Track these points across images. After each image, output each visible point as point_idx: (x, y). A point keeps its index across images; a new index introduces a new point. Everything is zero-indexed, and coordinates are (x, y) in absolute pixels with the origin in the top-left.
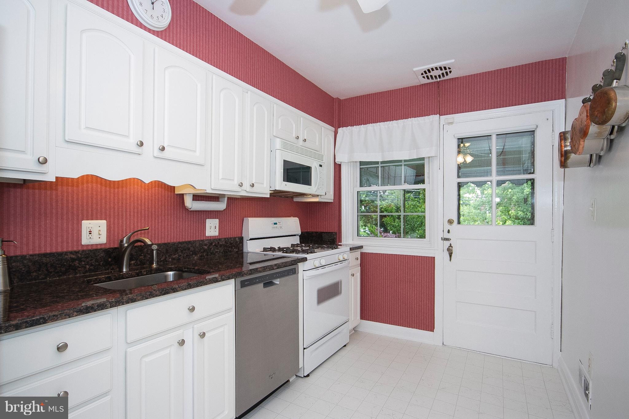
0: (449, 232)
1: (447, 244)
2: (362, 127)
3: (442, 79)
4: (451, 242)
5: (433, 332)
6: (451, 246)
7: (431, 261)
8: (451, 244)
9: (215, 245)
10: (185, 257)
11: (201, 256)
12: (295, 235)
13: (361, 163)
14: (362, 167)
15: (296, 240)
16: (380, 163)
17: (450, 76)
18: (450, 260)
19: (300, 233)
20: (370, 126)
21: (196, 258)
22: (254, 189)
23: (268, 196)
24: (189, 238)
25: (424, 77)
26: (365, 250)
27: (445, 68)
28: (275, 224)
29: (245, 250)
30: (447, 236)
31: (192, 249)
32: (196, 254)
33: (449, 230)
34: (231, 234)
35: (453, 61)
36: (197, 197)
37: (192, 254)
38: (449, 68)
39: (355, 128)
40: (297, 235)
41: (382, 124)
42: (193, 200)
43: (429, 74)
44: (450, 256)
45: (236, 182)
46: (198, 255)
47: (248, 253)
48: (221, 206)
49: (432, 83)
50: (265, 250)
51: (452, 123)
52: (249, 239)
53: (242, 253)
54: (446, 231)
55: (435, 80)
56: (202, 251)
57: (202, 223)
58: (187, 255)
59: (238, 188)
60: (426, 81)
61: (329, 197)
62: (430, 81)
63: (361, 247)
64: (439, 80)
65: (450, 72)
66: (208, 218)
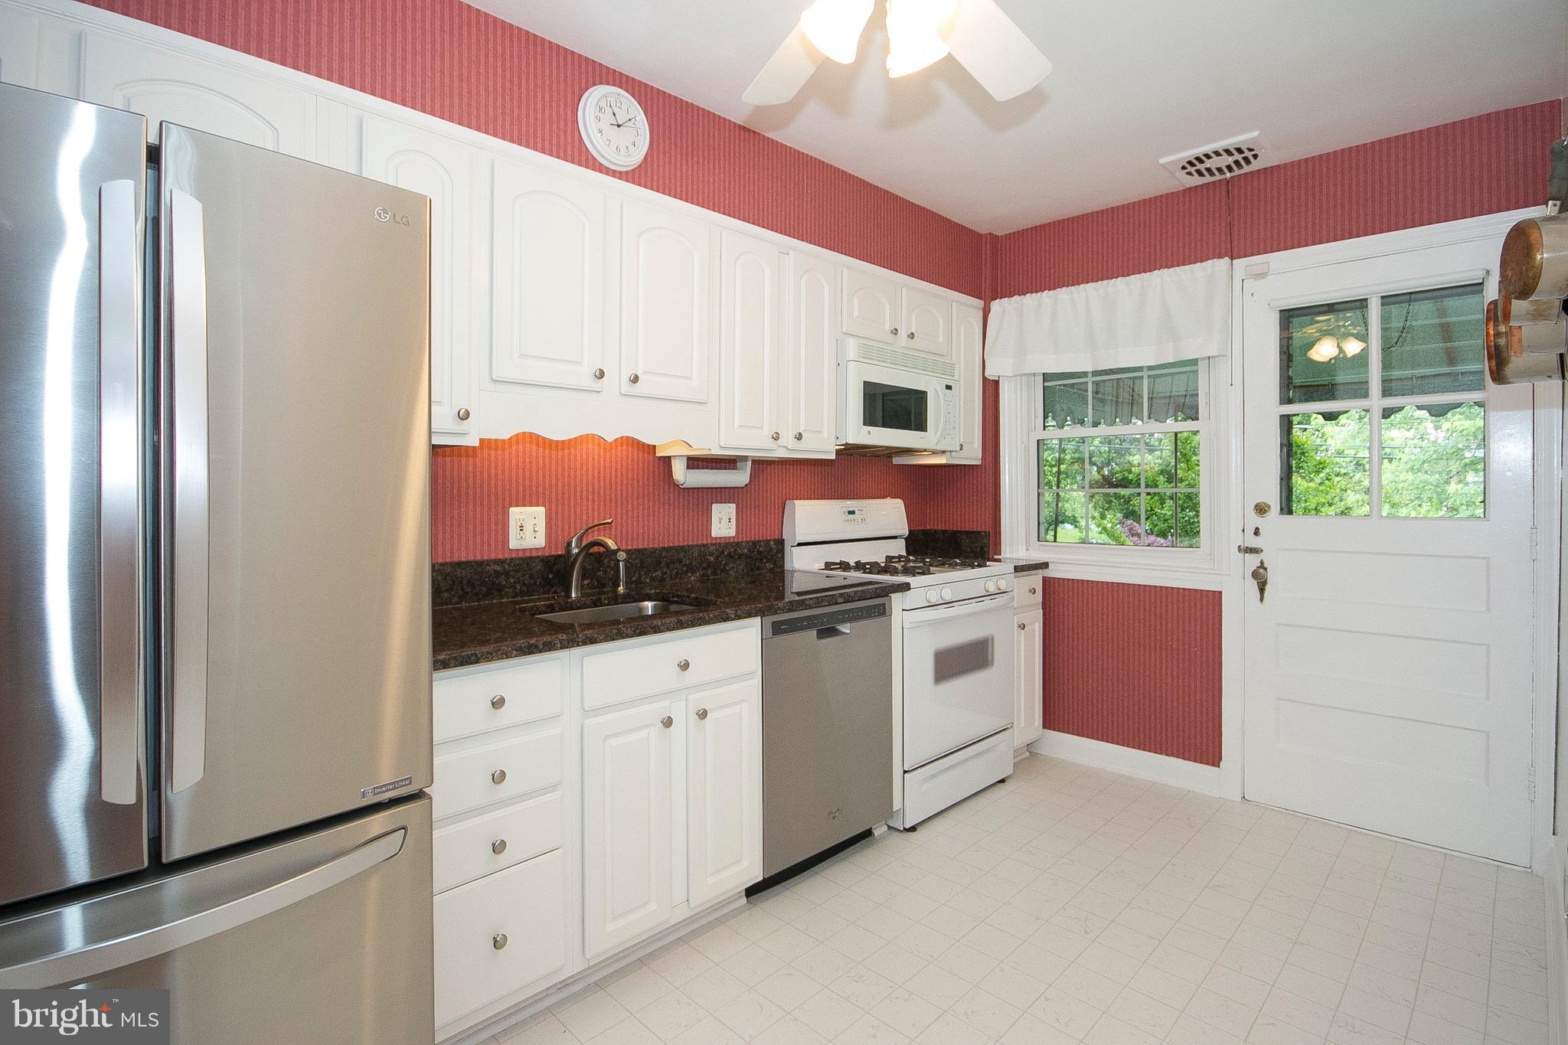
0: (1257, 532)
1: (1253, 561)
2: (1046, 296)
3: (1237, 172)
4: (1262, 556)
5: (1219, 766)
6: (1262, 566)
7: (1212, 601)
8: (1262, 563)
9: (729, 555)
10: (673, 576)
11: (702, 576)
12: (895, 537)
13: (1046, 377)
14: (1046, 384)
15: (899, 548)
16: (1090, 375)
17: (1255, 165)
18: (1262, 600)
19: (907, 533)
20: (1063, 293)
21: (692, 578)
22: (802, 444)
23: (833, 456)
24: (681, 540)
25: (1189, 173)
26: (1053, 572)
27: (1240, 151)
28: (852, 513)
29: (787, 566)
30: (1252, 542)
31: (686, 562)
32: (693, 572)
33: (1257, 528)
34: (760, 533)
35: (1258, 132)
36: (695, 462)
37: (687, 572)
38: (1250, 150)
39: (1030, 299)
40: (900, 537)
41: (1090, 287)
42: (688, 467)
43: (1200, 166)
44: (1262, 591)
45: (767, 431)
46: (698, 574)
47: (793, 572)
48: (739, 478)
49: (1214, 182)
50: (828, 566)
51: (1263, 275)
52: (796, 544)
53: (783, 572)
54: (1250, 531)
55: (1218, 177)
56: (704, 565)
57: (705, 513)
58: (677, 573)
59: (768, 443)
60: (1197, 180)
61: (972, 455)
62: (1208, 179)
63: (1045, 565)
64: (1228, 175)
65: (1255, 156)
66: (716, 503)
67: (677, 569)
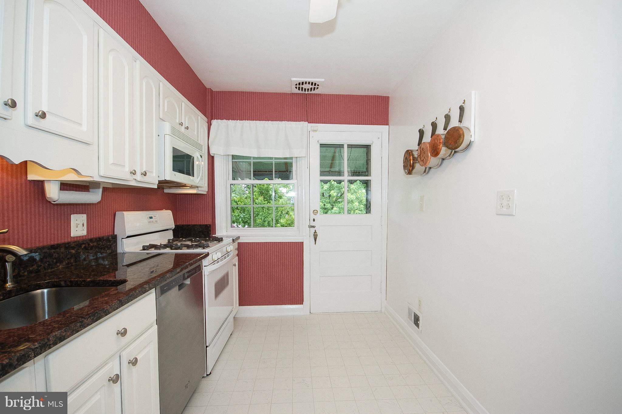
0: (314, 220)
1: (313, 230)
2: (239, 123)
3: (309, 92)
4: (315, 229)
5: (303, 304)
6: (315, 232)
7: (299, 247)
8: (315, 231)
9: (85, 248)
10: (46, 267)
11: (68, 264)
12: (167, 230)
13: (234, 157)
14: (234, 160)
15: (170, 235)
16: (252, 158)
17: (316, 92)
18: (315, 244)
19: (174, 227)
20: (246, 123)
21: (61, 267)
22: (145, 179)
23: (156, 187)
24: (49, 240)
25: (296, 88)
26: (241, 240)
27: (315, 84)
28: (151, 218)
29: (119, 250)
30: (313, 224)
31: (55, 255)
32: (61, 262)
33: (314, 219)
34: (101, 232)
35: (323, 80)
37: (56, 263)
38: (318, 85)
39: (231, 123)
40: (170, 229)
41: (258, 122)
43: (301, 86)
44: (315, 240)
45: (127, 169)
46: (64, 263)
47: (124, 253)
48: (94, 197)
49: (302, 93)
50: (144, 248)
51: (316, 131)
52: (126, 236)
53: (116, 254)
54: (311, 220)
55: (303, 92)
56: (69, 256)
57: (66, 221)
58: (48, 265)
59: (128, 177)
60: (297, 91)
61: (204, 189)
62: (300, 92)
63: (238, 238)
64: (306, 92)
65: (317, 88)
66: (74, 214)
67: (48, 262)
